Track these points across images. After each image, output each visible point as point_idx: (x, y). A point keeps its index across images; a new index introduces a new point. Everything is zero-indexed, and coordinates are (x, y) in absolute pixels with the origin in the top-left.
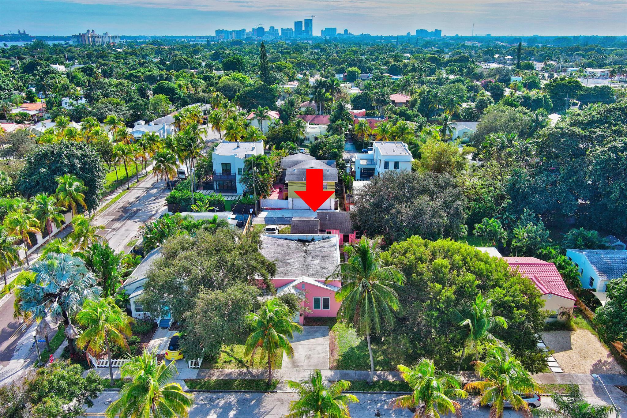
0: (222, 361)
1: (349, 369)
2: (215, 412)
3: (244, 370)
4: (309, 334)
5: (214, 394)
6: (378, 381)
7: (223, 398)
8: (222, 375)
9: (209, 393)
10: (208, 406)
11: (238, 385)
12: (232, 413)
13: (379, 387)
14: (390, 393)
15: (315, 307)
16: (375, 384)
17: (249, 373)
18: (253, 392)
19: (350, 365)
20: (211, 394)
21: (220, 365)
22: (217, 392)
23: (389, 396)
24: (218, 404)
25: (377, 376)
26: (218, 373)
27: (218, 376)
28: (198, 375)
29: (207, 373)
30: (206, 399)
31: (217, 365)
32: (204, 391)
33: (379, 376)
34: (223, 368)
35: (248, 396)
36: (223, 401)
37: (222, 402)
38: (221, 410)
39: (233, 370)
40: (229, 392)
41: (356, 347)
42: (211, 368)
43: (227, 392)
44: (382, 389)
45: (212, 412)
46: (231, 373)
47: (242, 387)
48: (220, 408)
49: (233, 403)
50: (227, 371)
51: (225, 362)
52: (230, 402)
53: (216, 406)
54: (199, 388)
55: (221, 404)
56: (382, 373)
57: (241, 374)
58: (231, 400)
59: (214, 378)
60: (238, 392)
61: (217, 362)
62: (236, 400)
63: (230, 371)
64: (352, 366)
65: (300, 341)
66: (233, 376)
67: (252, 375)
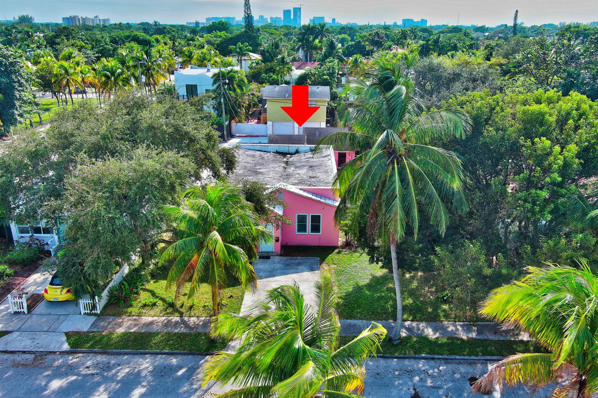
0: (140, 304)
1: (355, 318)
2: (105, 390)
3: (176, 318)
4: (288, 267)
5: (112, 357)
6: (408, 338)
7: (129, 364)
8: (136, 325)
9: (104, 356)
10: (97, 379)
11: (160, 342)
12: (138, 391)
13: (412, 347)
14: (433, 359)
15: (299, 231)
16: (404, 341)
17: (183, 322)
18: (184, 354)
19: (358, 313)
20: (108, 357)
21: (134, 310)
22: (119, 354)
23: (432, 363)
24: (115, 375)
25: (406, 329)
26: (130, 322)
27: (129, 327)
28: (94, 325)
29: (109, 323)
30: (96, 365)
31: (130, 310)
32: (96, 353)
33: (409, 329)
34: (139, 315)
35: (174, 361)
36: (127, 370)
37: (123, 372)
38: (119, 385)
39: (156, 318)
40: (141, 354)
41: (366, 286)
42: (120, 315)
43: (137, 354)
44: (418, 351)
45: (102, 389)
46: (151, 323)
47: (166, 345)
48: (118, 382)
49: (143, 374)
50: (146, 319)
51: (145, 306)
52: (139, 372)
53: (112, 379)
54: (89, 348)
55: (121, 375)
56: (414, 324)
57: (168, 324)
58: (142, 367)
59: (121, 330)
60: (157, 354)
61: (131, 306)
62: (151, 368)
63: (150, 319)
64: (361, 313)
65: (274, 276)
66: (155, 328)
67: (187, 325)
